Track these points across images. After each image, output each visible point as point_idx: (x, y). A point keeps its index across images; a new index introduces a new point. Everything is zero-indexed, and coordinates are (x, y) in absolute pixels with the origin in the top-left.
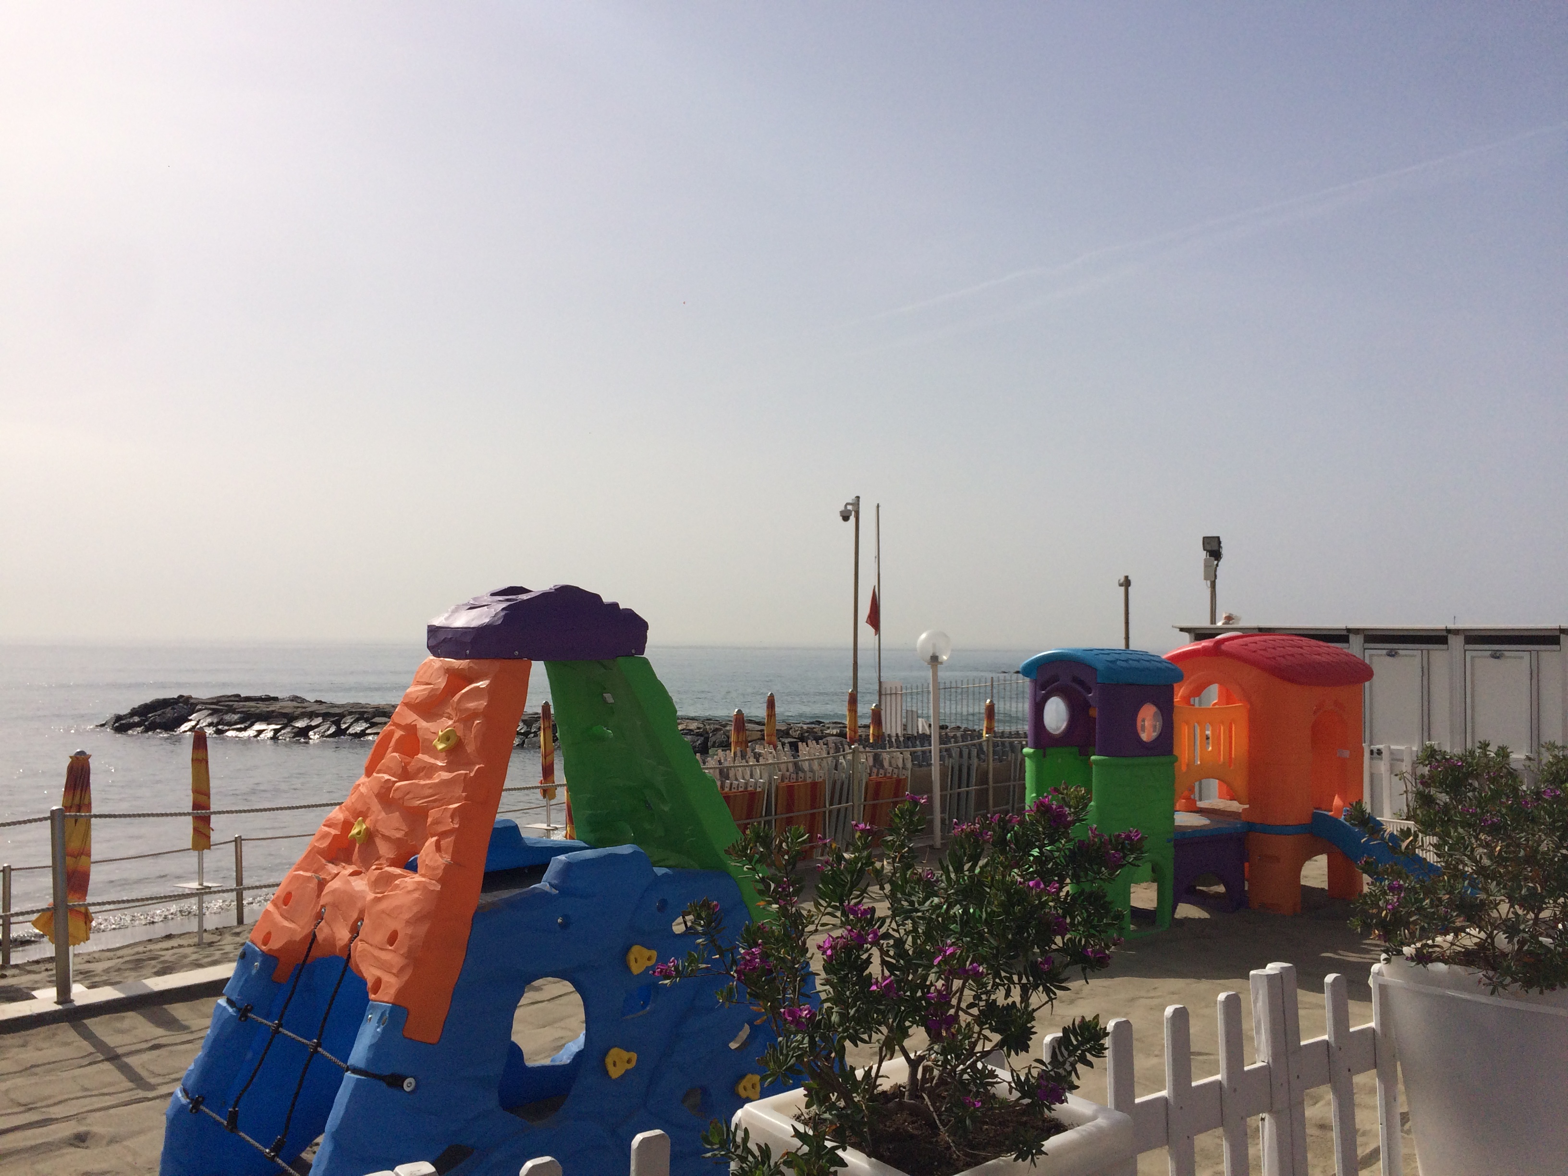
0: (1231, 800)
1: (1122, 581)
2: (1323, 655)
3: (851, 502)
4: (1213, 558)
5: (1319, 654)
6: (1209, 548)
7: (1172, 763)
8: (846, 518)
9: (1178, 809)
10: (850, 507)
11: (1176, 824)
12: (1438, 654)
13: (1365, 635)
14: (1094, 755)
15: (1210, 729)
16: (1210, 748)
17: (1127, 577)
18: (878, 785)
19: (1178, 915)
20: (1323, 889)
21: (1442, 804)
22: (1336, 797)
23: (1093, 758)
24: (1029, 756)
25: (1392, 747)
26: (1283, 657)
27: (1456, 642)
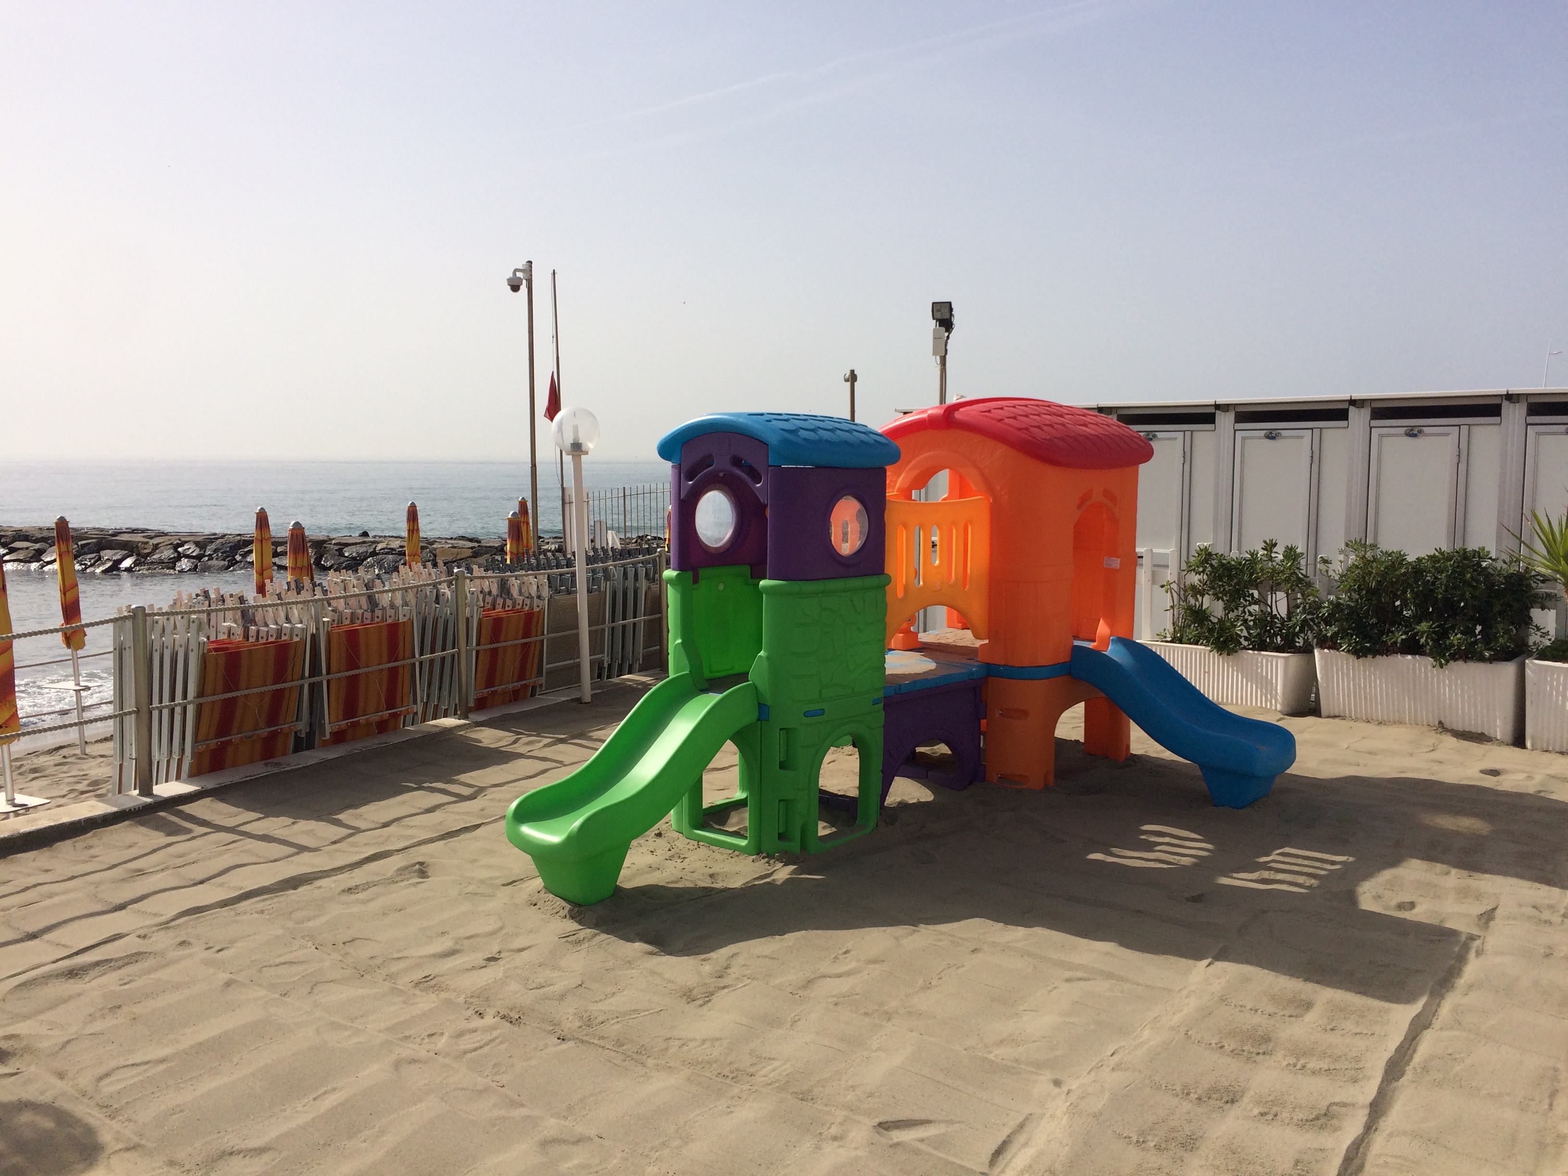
0: (963, 629)
1: (847, 376)
2: (1090, 425)
3: (521, 268)
4: (943, 329)
5: (1085, 425)
6: (938, 316)
7: (882, 587)
8: (515, 288)
9: (893, 646)
10: (520, 275)
11: (888, 672)
12: (1202, 435)
13: (1118, 415)
14: (764, 578)
15: (938, 533)
16: (937, 562)
17: (852, 372)
18: (498, 622)
19: (892, 799)
20: (1077, 742)
21: (1216, 621)
22: (1101, 621)
23: (763, 583)
24: (670, 581)
25: (1155, 551)
26: (1039, 427)
27: (1225, 421)
